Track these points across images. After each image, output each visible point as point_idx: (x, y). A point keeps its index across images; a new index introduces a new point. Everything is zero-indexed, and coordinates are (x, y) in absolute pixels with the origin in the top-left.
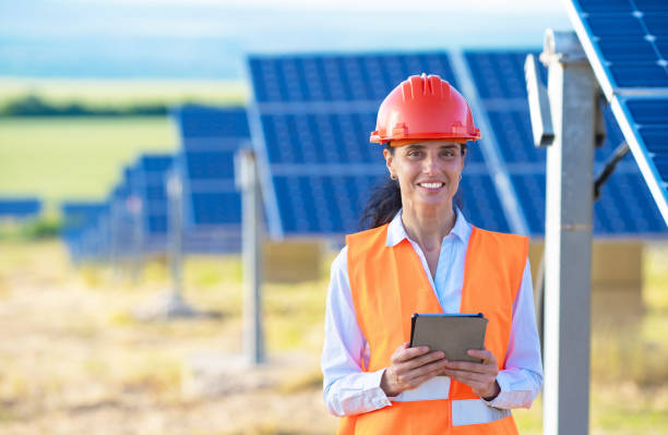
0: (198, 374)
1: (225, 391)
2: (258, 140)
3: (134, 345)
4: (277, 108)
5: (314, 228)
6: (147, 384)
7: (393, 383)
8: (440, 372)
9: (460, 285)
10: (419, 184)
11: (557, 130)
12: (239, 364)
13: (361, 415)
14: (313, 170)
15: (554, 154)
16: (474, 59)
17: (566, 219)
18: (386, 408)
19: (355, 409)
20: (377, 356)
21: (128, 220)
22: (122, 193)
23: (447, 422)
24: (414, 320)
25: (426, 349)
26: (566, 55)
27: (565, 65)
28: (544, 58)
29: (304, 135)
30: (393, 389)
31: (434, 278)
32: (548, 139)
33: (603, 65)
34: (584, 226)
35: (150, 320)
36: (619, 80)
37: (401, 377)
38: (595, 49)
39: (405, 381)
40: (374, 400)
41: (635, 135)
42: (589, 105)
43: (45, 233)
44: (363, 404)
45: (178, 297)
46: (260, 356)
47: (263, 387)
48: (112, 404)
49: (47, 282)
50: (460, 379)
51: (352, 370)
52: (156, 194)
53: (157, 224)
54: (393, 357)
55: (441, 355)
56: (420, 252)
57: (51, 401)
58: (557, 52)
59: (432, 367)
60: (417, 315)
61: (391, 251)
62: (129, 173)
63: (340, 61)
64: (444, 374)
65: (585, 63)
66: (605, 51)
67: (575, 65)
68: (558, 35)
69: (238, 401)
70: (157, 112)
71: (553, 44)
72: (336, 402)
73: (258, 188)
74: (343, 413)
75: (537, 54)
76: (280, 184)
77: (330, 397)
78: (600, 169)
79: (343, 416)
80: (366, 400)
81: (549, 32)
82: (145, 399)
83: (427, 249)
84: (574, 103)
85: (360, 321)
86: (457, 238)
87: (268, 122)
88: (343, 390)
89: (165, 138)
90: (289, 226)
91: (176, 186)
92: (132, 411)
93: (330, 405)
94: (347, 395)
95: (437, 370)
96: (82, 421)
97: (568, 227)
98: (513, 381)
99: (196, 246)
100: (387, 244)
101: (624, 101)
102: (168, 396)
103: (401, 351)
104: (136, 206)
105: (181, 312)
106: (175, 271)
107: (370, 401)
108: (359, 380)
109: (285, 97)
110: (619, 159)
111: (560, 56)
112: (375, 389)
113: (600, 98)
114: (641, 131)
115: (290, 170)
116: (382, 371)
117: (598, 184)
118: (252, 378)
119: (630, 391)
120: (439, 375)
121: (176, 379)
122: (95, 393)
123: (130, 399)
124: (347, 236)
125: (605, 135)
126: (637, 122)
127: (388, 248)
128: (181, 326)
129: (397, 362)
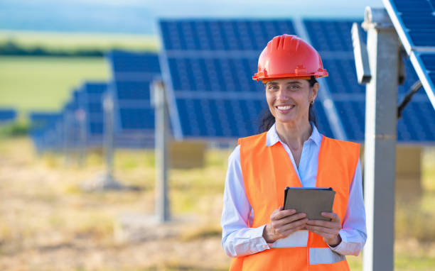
0: (125, 227)
1: (143, 238)
2: (166, 75)
3: (82, 207)
4: (179, 54)
5: (204, 133)
6: (90, 233)
7: (271, 234)
8: (303, 226)
9: (315, 173)
10: (277, 107)
11: (373, 73)
12: (153, 221)
13: (247, 256)
14: (203, 95)
15: (371, 88)
16: (309, 25)
17: (378, 131)
18: (266, 251)
19: (244, 251)
20: (259, 217)
21: (76, 125)
22: (72, 107)
23: (306, 261)
24: (286, 191)
25: (294, 211)
26: (379, 24)
27: (379, 30)
28: (364, 25)
29: (197, 72)
30: (271, 238)
31: (298, 168)
32: (367, 78)
33: (405, 31)
34: (390, 136)
35: (91, 191)
36: (415, 41)
37: (277, 230)
38: (399, 20)
39: (279, 232)
40: (258, 245)
41: (426, 77)
42: (394, 57)
43: (18, 133)
44: (250, 248)
45: (110, 176)
46: (167, 216)
47: (169, 237)
48: (67, 245)
49: (21, 165)
50: (315, 231)
51: (242, 226)
52: (95, 108)
53: (96, 128)
54: (272, 217)
55: (303, 215)
56: (288, 150)
57: (28, 242)
58: (373, 21)
59: (298, 223)
60: (288, 188)
61: (269, 149)
62: (76, 94)
63: (221, 24)
64: (305, 229)
65: (392, 30)
66: (405, 22)
67: (386, 30)
68: (374, 10)
69: (153, 246)
70: (95, 54)
71: (370, 16)
72: (231, 247)
73: (166, 106)
74: (235, 254)
75: (360, 23)
76: (181, 103)
77: (227, 243)
78: (402, 99)
79: (235, 257)
80: (253, 245)
81: (368, 9)
82: (90, 243)
83: (293, 149)
84: (385, 55)
85: (248, 195)
86: (313, 142)
87: (173, 63)
88: (236, 239)
89: (102, 72)
90: (187, 132)
91: (109, 103)
92: (81, 250)
93: (227, 249)
94: (239, 242)
95: (300, 226)
96: (48, 257)
97: (381, 136)
98: (349, 235)
99: (122, 143)
100: (267, 144)
101: (418, 55)
102: (106, 241)
103: (277, 213)
104: (82, 116)
105: (112, 186)
106: (109, 159)
107: (255, 246)
108: (247, 233)
109: (184, 47)
110: (414, 92)
111: (375, 24)
112: (258, 238)
113: (402, 52)
114: (430, 75)
115: (188, 95)
116: (263, 227)
117: (400, 109)
118: (161, 231)
119: (413, 244)
120: (302, 229)
121: (110, 230)
122: (57, 238)
123: (80, 243)
124: (240, 139)
125: (405, 77)
126: (428, 69)
127: (267, 147)
128: (112, 196)
129: (274, 219)
